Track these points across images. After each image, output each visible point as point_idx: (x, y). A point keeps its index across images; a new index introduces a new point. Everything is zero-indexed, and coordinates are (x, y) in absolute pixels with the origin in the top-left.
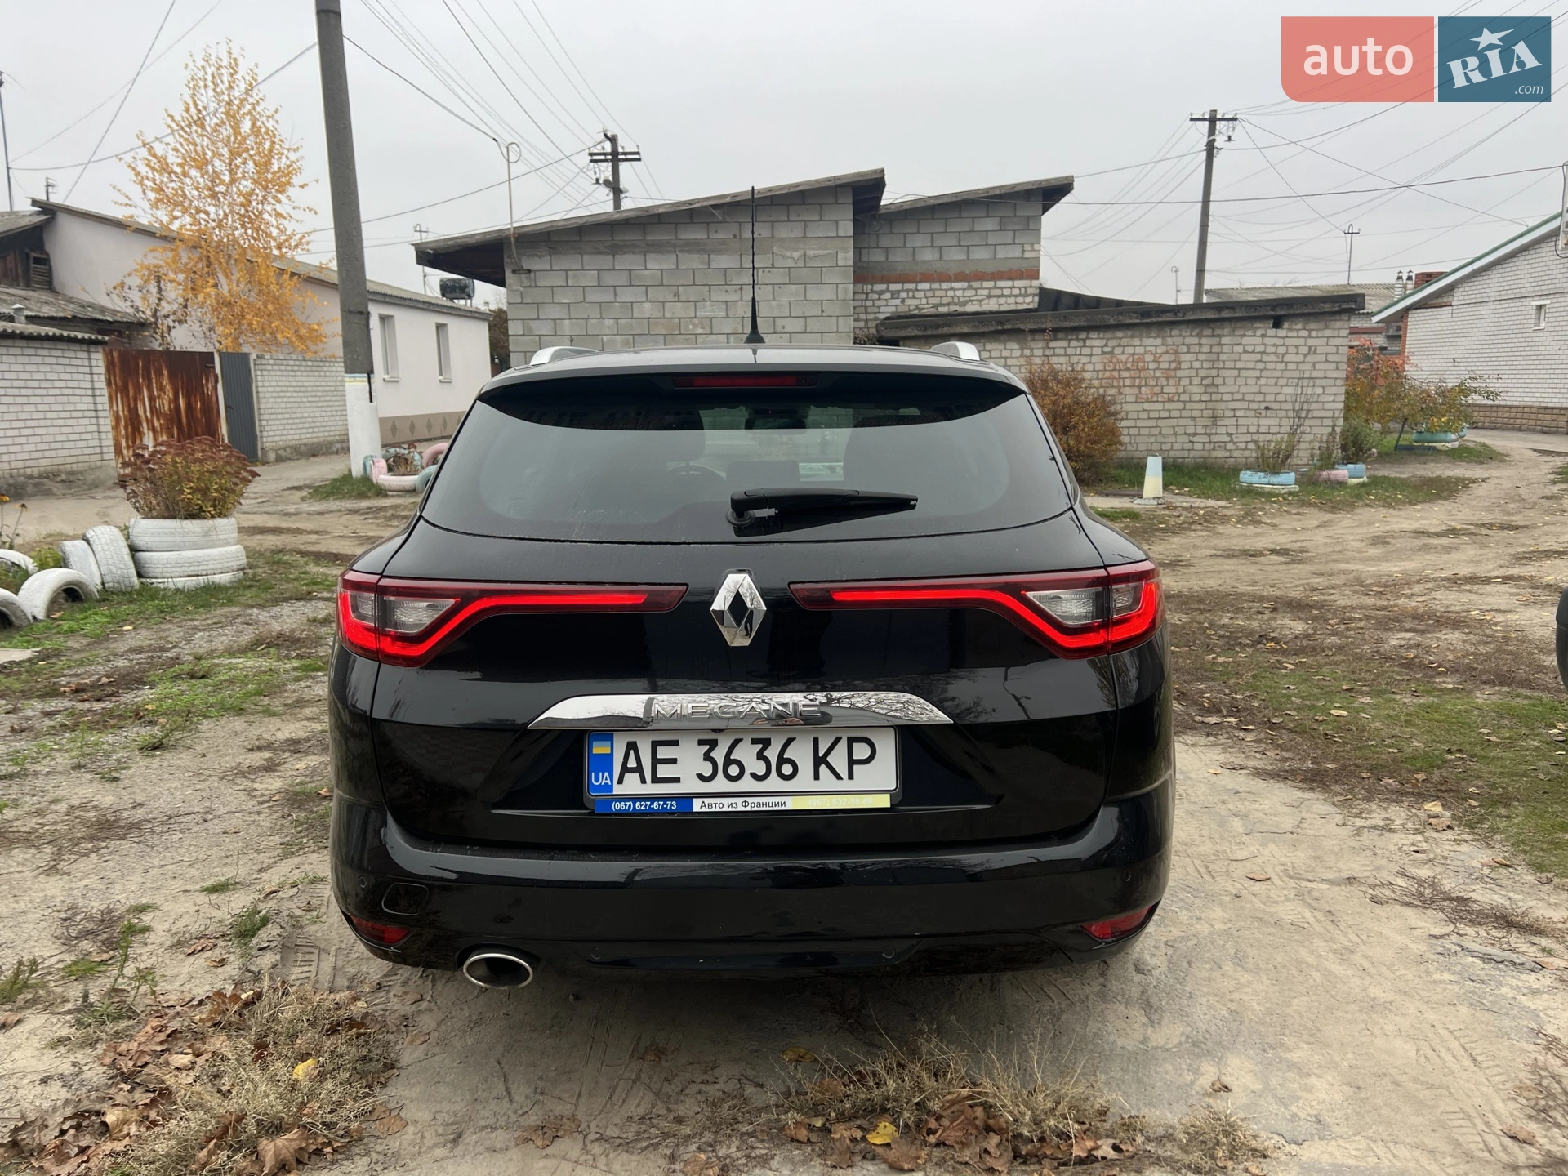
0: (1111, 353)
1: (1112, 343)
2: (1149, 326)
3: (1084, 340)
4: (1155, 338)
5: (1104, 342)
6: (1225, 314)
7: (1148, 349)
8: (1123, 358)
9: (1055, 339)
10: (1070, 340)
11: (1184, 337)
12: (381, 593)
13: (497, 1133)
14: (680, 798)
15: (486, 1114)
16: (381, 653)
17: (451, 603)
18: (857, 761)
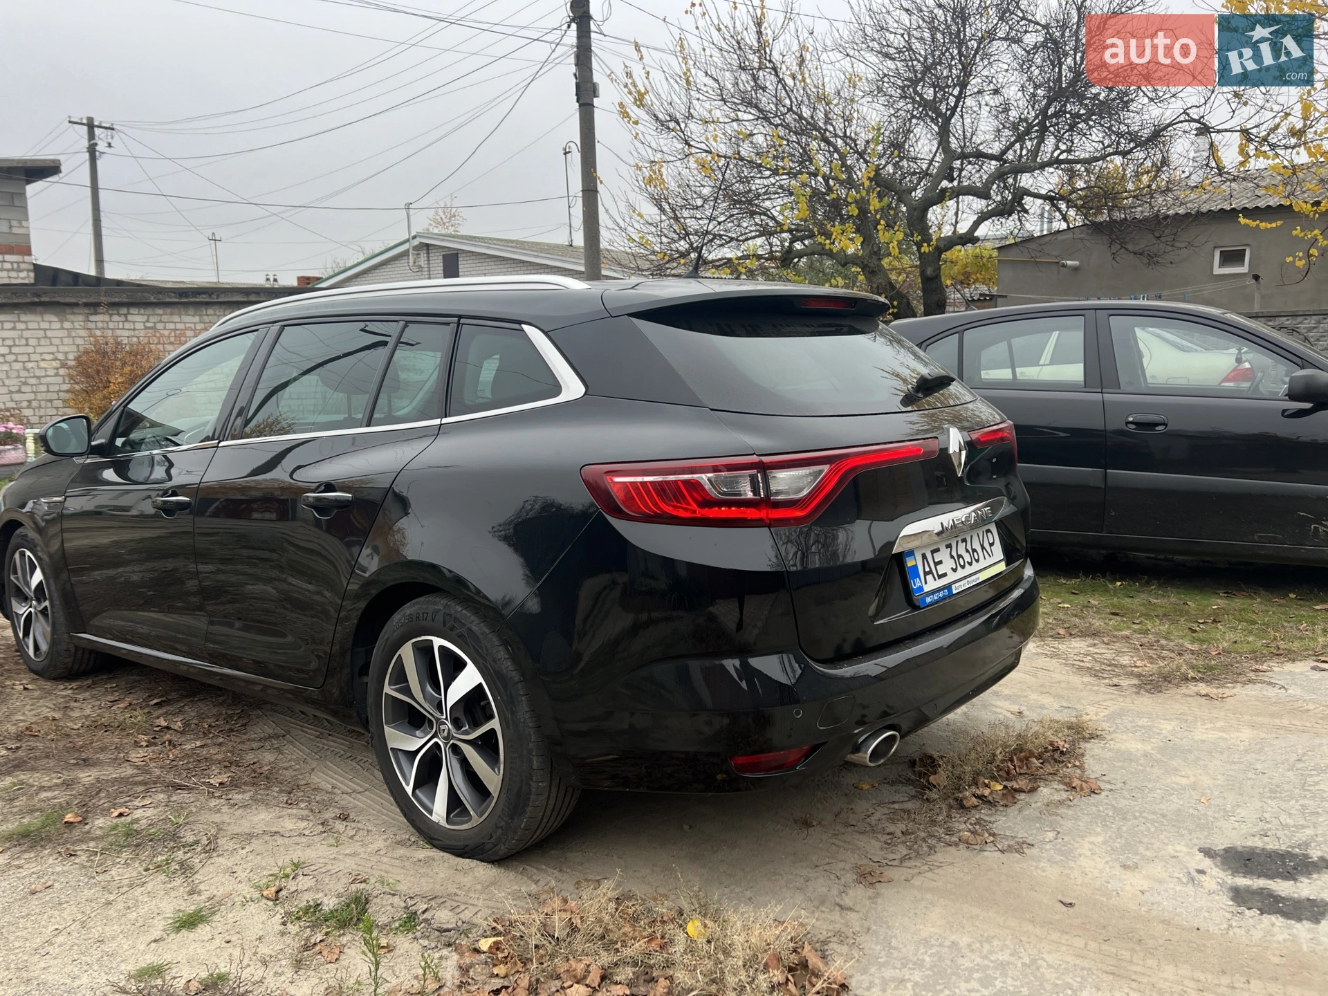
0: (154, 328)
1: (153, 319)
2: (186, 305)
3: (125, 315)
4: (193, 316)
5: (146, 317)
6: (252, 298)
7: (188, 325)
8: (166, 333)
9: (96, 313)
10: (111, 315)
12: (764, 468)
13: (851, 892)
14: (948, 587)
15: (825, 889)
16: (770, 519)
17: (826, 468)
18: (991, 545)
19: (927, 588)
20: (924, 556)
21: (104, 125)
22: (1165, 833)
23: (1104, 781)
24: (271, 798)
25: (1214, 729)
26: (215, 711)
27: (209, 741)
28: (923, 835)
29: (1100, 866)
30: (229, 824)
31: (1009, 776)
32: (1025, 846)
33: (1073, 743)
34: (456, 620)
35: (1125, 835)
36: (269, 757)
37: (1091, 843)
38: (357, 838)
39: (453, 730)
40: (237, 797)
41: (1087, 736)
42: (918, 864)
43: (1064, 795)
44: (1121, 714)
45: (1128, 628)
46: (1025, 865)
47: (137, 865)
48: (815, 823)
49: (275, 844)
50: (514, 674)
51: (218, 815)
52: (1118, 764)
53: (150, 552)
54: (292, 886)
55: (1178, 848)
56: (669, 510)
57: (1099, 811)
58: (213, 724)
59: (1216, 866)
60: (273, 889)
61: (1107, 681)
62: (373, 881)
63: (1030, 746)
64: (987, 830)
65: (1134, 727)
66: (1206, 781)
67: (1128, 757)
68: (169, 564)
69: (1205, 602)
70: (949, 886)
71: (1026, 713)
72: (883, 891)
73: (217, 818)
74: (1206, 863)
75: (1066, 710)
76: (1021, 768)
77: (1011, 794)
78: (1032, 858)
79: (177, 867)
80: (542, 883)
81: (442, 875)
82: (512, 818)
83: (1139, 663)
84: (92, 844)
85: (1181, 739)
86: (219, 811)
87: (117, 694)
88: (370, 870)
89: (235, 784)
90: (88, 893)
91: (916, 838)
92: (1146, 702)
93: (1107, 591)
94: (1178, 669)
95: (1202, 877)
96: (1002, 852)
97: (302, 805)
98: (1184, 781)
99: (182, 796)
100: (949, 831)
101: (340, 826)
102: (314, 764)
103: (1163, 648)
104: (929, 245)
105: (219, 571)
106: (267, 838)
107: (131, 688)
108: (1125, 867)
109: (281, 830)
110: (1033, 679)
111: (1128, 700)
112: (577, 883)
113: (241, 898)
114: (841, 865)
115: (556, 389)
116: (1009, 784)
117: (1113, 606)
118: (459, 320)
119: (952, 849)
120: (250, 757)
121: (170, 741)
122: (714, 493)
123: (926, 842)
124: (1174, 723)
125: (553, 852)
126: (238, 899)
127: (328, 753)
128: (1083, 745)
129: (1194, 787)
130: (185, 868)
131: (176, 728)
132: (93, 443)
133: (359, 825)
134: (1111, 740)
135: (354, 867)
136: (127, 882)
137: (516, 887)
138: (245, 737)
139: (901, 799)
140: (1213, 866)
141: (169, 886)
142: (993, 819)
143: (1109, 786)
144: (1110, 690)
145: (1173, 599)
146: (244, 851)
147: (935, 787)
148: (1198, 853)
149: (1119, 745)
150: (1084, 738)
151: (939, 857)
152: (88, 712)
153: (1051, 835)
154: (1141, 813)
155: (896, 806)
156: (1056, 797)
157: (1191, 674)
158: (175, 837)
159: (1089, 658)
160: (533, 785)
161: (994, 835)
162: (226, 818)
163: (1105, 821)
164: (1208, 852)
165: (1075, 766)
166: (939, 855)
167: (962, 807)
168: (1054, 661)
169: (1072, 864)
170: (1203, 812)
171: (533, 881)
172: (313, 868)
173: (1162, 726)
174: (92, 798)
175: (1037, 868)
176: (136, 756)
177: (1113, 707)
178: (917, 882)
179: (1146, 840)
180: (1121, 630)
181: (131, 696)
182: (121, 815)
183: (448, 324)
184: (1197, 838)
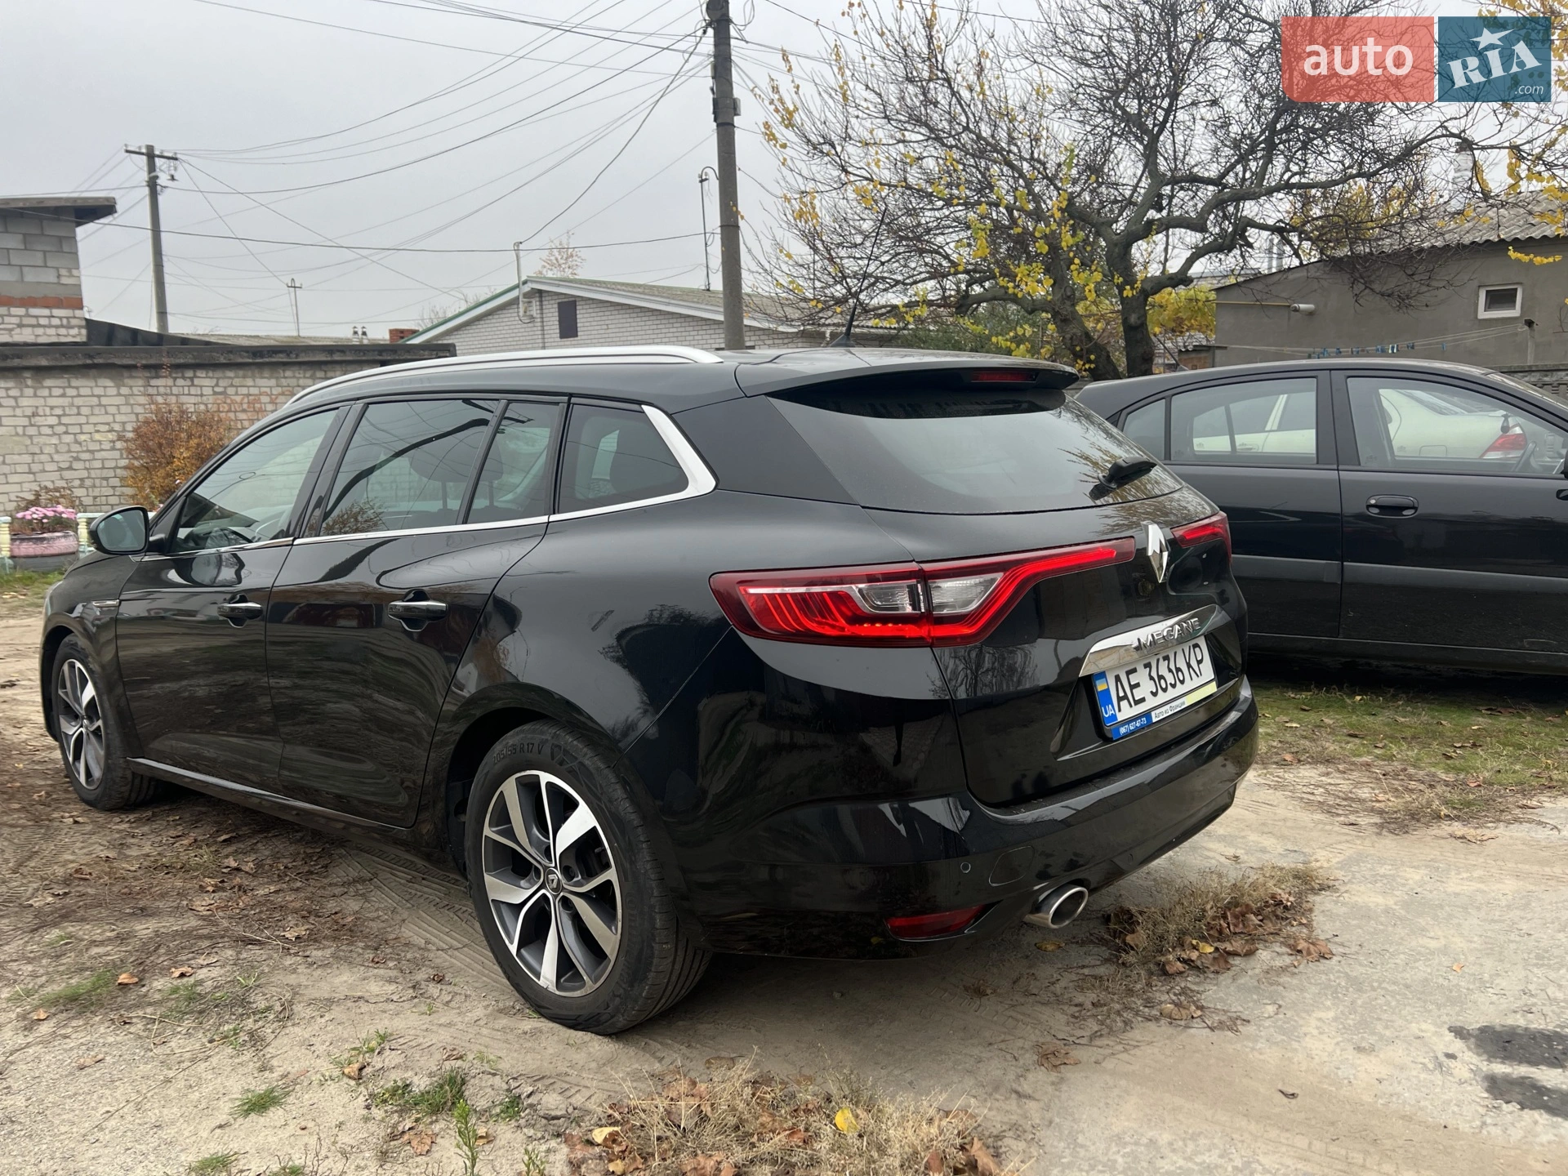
0: (224, 393)
1: (223, 383)
2: (260, 366)
3: (192, 379)
4: (269, 378)
5: (215, 381)
6: (337, 357)
7: (263, 390)
8: (238, 399)
9: (157, 377)
10: (175, 379)
11: (298, 378)
12: (926, 577)
13: (1030, 1076)
14: (1147, 714)
15: (999, 1073)
16: (932, 638)
17: (999, 576)
18: (1199, 662)
19: (1121, 717)
20: (1118, 679)
21: (166, 154)
22: (1408, 1008)
23: (1336, 943)
24: (355, 955)
25: (1470, 879)
26: (292, 849)
27: (285, 886)
28: (1117, 1007)
29: (1330, 1048)
30: (306, 987)
31: (1221, 936)
32: (1239, 1022)
33: (1300, 895)
34: (566, 752)
35: (1360, 1010)
36: (353, 905)
37: (1320, 1019)
38: (453, 1004)
39: (563, 881)
40: (316, 954)
41: (1317, 887)
42: (1111, 1043)
43: (1288, 960)
44: (1359, 859)
45: (1369, 753)
46: (1238, 1046)
47: (200, 1035)
48: (989, 991)
49: (358, 1011)
50: (633, 816)
51: (294, 976)
52: (1354, 922)
53: (219, 662)
54: (377, 1062)
55: (1424, 1026)
56: (813, 626)
57: (1329, 980)
58: (290, 865)
59: (1469, 1049)
60: (356, 1066)
61: (1342, 818)
62: (470, 1057)
63: (1246, 899)
64: (1194, 1002)
65: (1374, 876)
66: (1459, 943)
67: (1366, 914)
68: (240, 678)
69: (1464, 722)
70: (1148, 1071)
71: (1244, 857)
72: (1068, 1075)
73: (292, 979)
74: (1457, 1046)
75: (1292, 854)
76: (1236, 926)
77: (1224, 958)
78: (1248, 1038)
79: (246, 1038)
80: (667, 1061)
81: (551, 1051)
82: (632, 986)
83: (1381, 797)
84: (149, 1010)
85: (1431, 892)
86: (294, 971)
87: (180, 828)
88: (468, 1044)
89: (313, 938)
90: (145, 1069)
91: (1109, 1011)
92: (1389, 845)
93: (1344, 707)
94: (1429, 804)
95: (1452, 1063)
96: (1212, 1029)
97: (391, 964)
98: (1433, 944)
99: (252, 953)
100: (1149, 1003)
101: (434, 989)
102: (405, 915)
103: (1411, 778)
104: (1132, 288)
105: (296, 687)
106: (349, 1004)
107: (197, 822)
108: (1359, 1049)
109: (366, 995)
110: (1254, 816)
111: (1367, 842)
112: (708, 1062)
113: (319, 1076)
114: (1020, 1043)
115: (682, 482)
116: (1222, 946)
117: (1352, 726)
118: (569, 400)
119: (1152, 1025)
120: (332, 905)
121: (240, 887)
122: (866, 607)
123: (1120, 1015)
124: (1423, 871)
125: (680, 1023)
126: (316, 1078)
127: (422, 900)
128: (1311, 898)
129: (1444, 951)
130: (256, 1039)
131: (247, 869)
132: (151, 539)
133: (456, 989)
134: (1346, 892)
135: (450, 1040)
136: (188, 1055)
137: (636, 1066)
138: (326, 881)
139: (1093, 963)
140: (1465, 1049)
141: (237, 1061)
142: (1201, 989)
143: (1341, 950)
144: (1346, 830)
145: (1425, 718)
146: (323, 1020)
147: (1132, 949)
148: (1447, 1032)
149: (1356, 898)
150: (1313, 889)
151: (1136, 1034)
152: (147, 850)
153: (1271, 1009)
154: (1380, 984)
155: (1086, 971)
156: (1278, 963)
157: (1444, 811)
158: (244, 1002)
159: (1321, 790)
160: (656, 946)
161: (1201, 1008)
162: (303, 980)
163: (1337, 992)
164: (1459, 1032)
165: (1301, 924)
166: (1137, 1031)
167: (1165, 973)
168: (1279, 794)
169: (1295, 1045)
170: (1455, 982)
171: (656, 1058)
172: (402, 1041)
173: (1408, 876)
174: (150, 954)
175: (1253, 1049)
176: (201, 904)
177: (1349, 851)
178: (1109, 1064)
179: (1385, 1016)
180: (1360, 756)
181: (196, 830)
182: (182, 975)
183: (557, 404)
184: (1447, 1015)
